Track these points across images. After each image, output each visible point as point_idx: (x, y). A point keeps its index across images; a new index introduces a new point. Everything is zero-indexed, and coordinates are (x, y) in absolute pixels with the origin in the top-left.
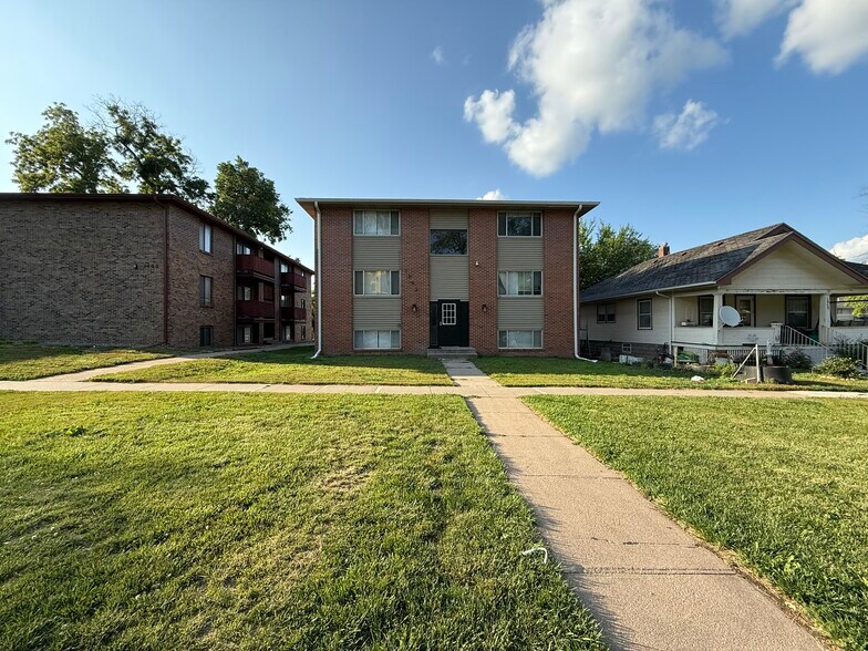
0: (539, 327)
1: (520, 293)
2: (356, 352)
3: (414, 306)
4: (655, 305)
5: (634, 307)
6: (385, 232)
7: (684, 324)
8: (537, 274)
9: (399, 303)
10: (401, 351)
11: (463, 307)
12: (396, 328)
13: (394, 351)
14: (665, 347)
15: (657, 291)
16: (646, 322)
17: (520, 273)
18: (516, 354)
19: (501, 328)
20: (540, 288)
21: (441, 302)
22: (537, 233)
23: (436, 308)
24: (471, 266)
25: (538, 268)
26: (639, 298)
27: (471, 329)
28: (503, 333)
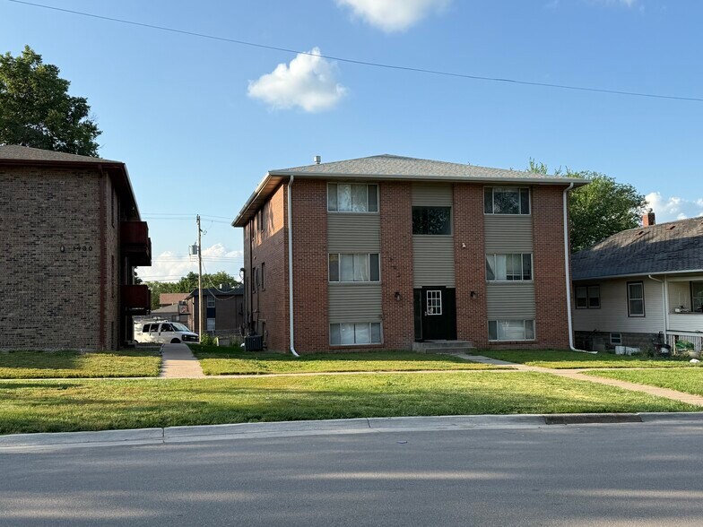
0: (531, 316)
1: (509, 278)
2: (333, 349)
3: (397, 294)
4: (648, 289)
5: (623, 290)
6: (360, 208)
7: (678, 310)
8: (527, 257)
9: (378, 290)
10: (383, 346)
11: (449, 295)
12: (378, 320)
13: (375, 347)
14: (660, 336)
15: (649, 274)
16: (637, 308)
17: (509, 255)
18: (509, 347)
19: (491, 317)
20: (529, 272)
21: (425, 289)
22: (525, 211)
23: (421, 295)
24: (457, 247)
25: (528, 249)
26: (629, 281)
27: (459, 319)
28: (493, 324)
